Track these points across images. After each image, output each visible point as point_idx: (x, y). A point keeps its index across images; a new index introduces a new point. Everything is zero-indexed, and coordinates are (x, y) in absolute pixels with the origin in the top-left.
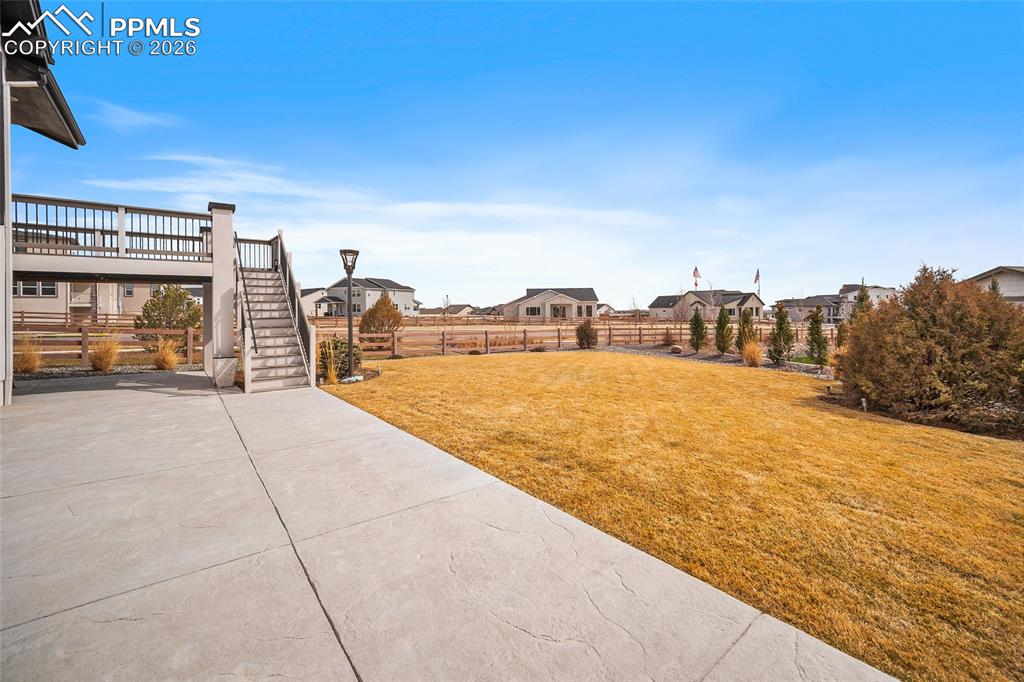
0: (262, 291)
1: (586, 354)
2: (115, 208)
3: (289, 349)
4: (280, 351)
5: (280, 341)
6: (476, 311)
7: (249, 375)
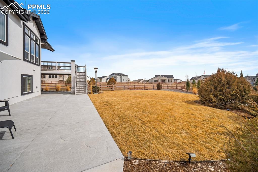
0: (81, 76)
1: (159, 91)
2: (56, 62)
3: (84, 87)
4: (82, 88)
5: (83, 86)
6: (144, 81)
7: (75, 92)
